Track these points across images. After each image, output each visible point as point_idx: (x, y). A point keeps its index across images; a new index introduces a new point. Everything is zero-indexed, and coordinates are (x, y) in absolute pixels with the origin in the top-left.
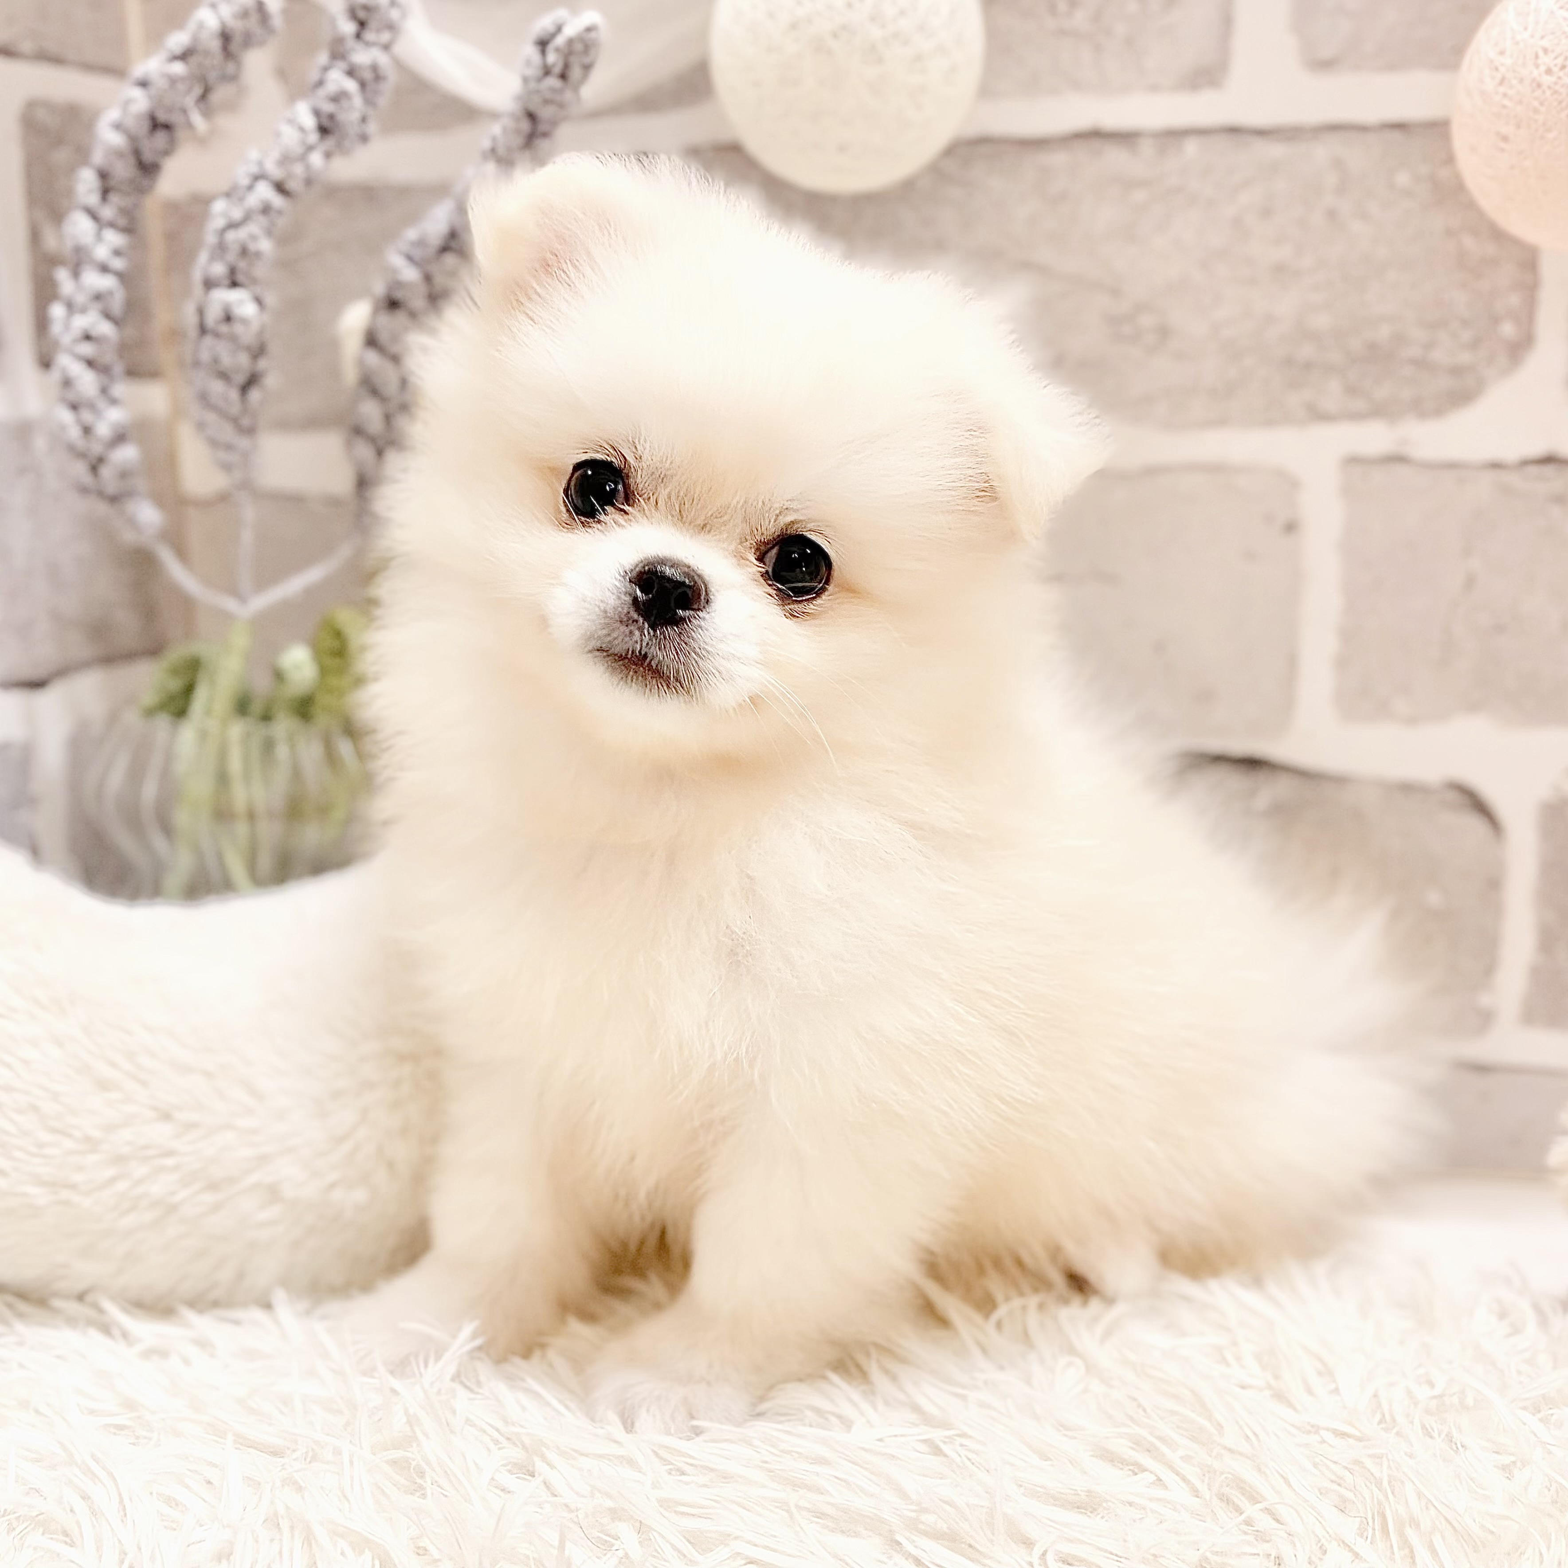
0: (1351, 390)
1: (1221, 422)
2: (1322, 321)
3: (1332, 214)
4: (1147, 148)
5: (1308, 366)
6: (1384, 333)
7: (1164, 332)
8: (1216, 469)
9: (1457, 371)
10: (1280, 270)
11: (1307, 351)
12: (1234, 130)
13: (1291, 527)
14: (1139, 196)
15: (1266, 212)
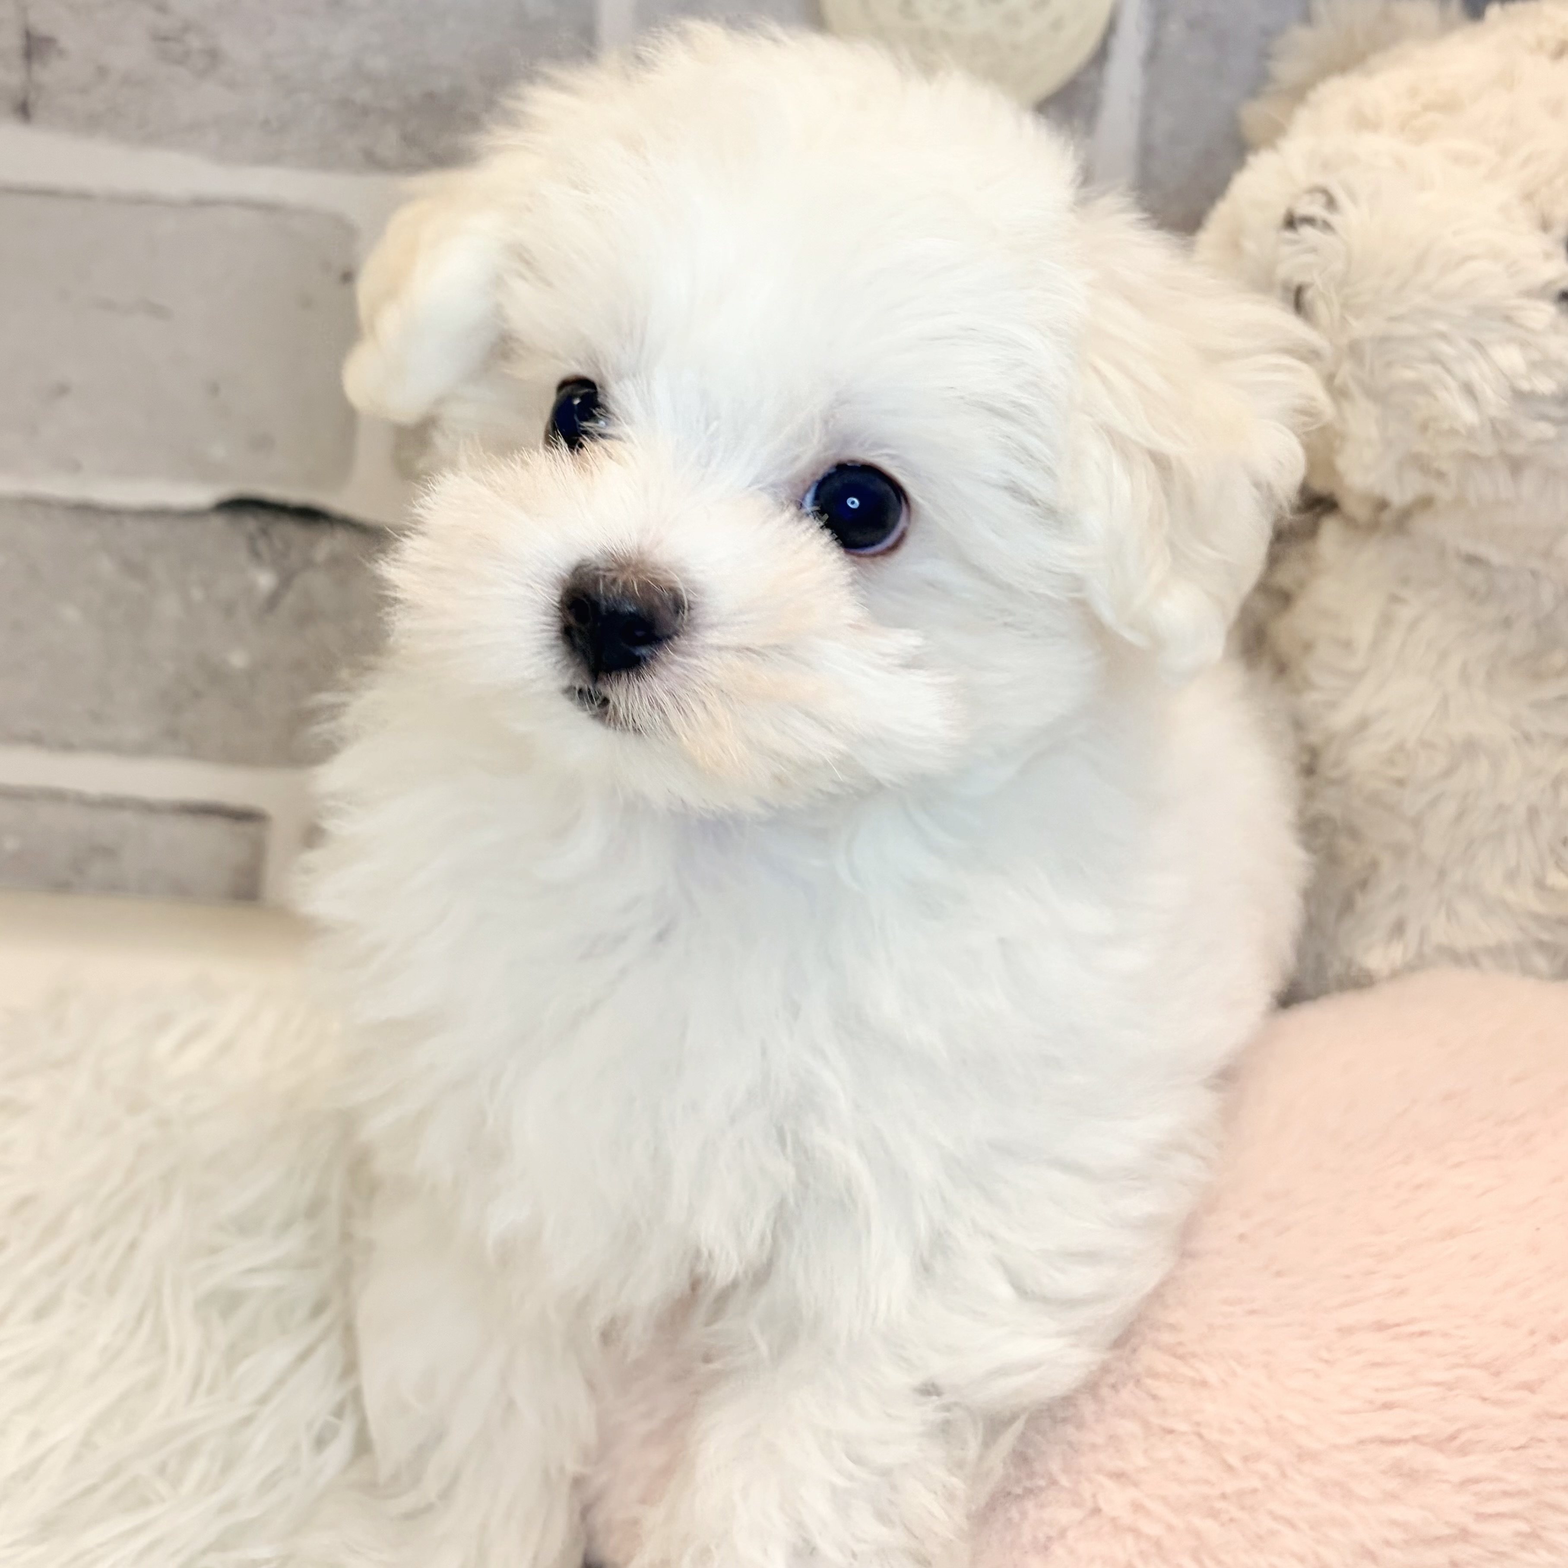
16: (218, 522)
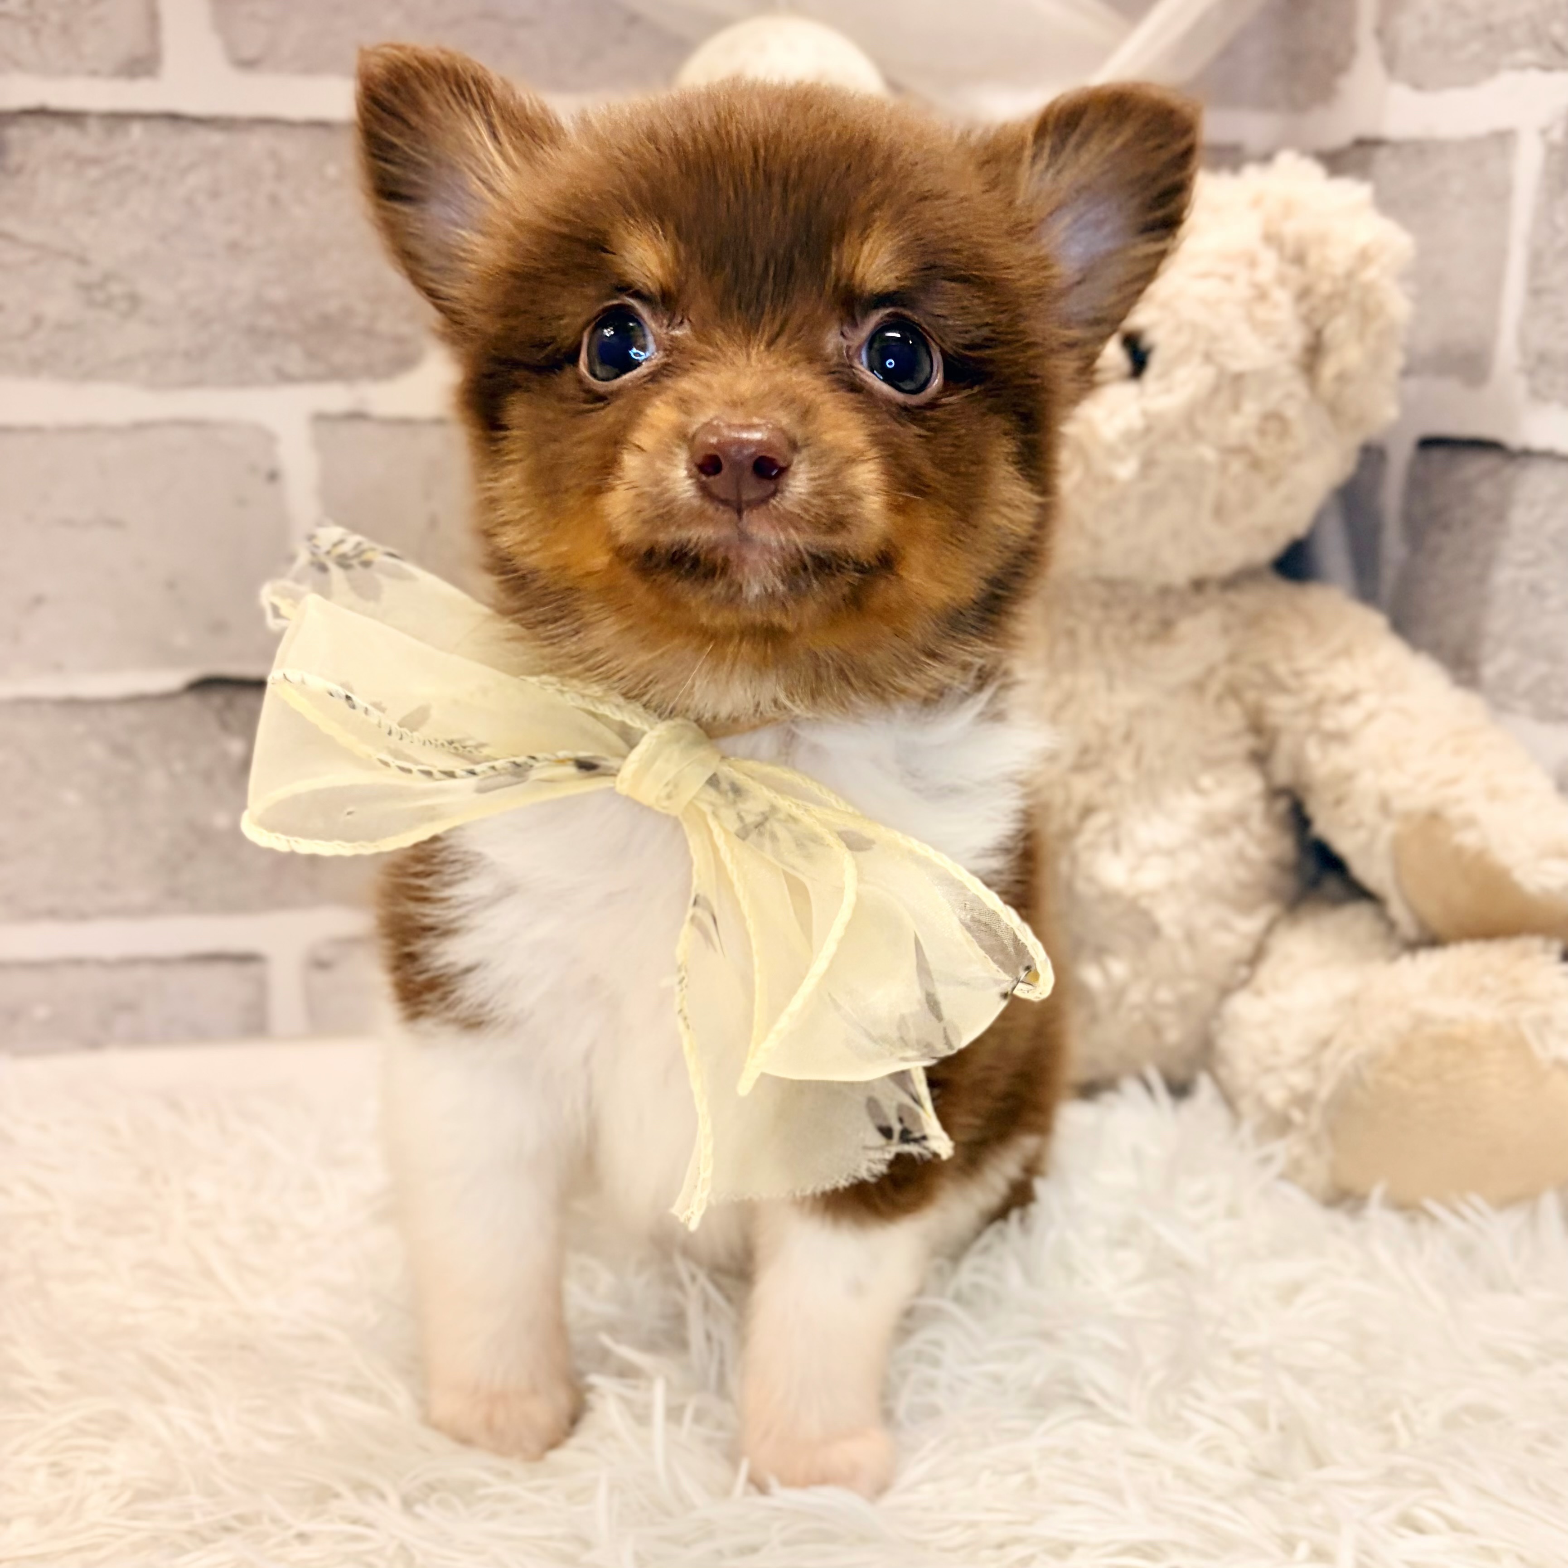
0: (311, 355)
1: (197, 383)
2: (277, 294)
3: (274, 200)
4: (94, 128)
5: (270, 334)
6: (333, 306)
7: (134, 300)
8: (198, 424)
9: (399, 340)
10: (234, 247)
11: (267, 321)
12: (174, 118)
13: (273, 476)
14: (93, 173)
15: (215, 194)
16: (190, 702)
